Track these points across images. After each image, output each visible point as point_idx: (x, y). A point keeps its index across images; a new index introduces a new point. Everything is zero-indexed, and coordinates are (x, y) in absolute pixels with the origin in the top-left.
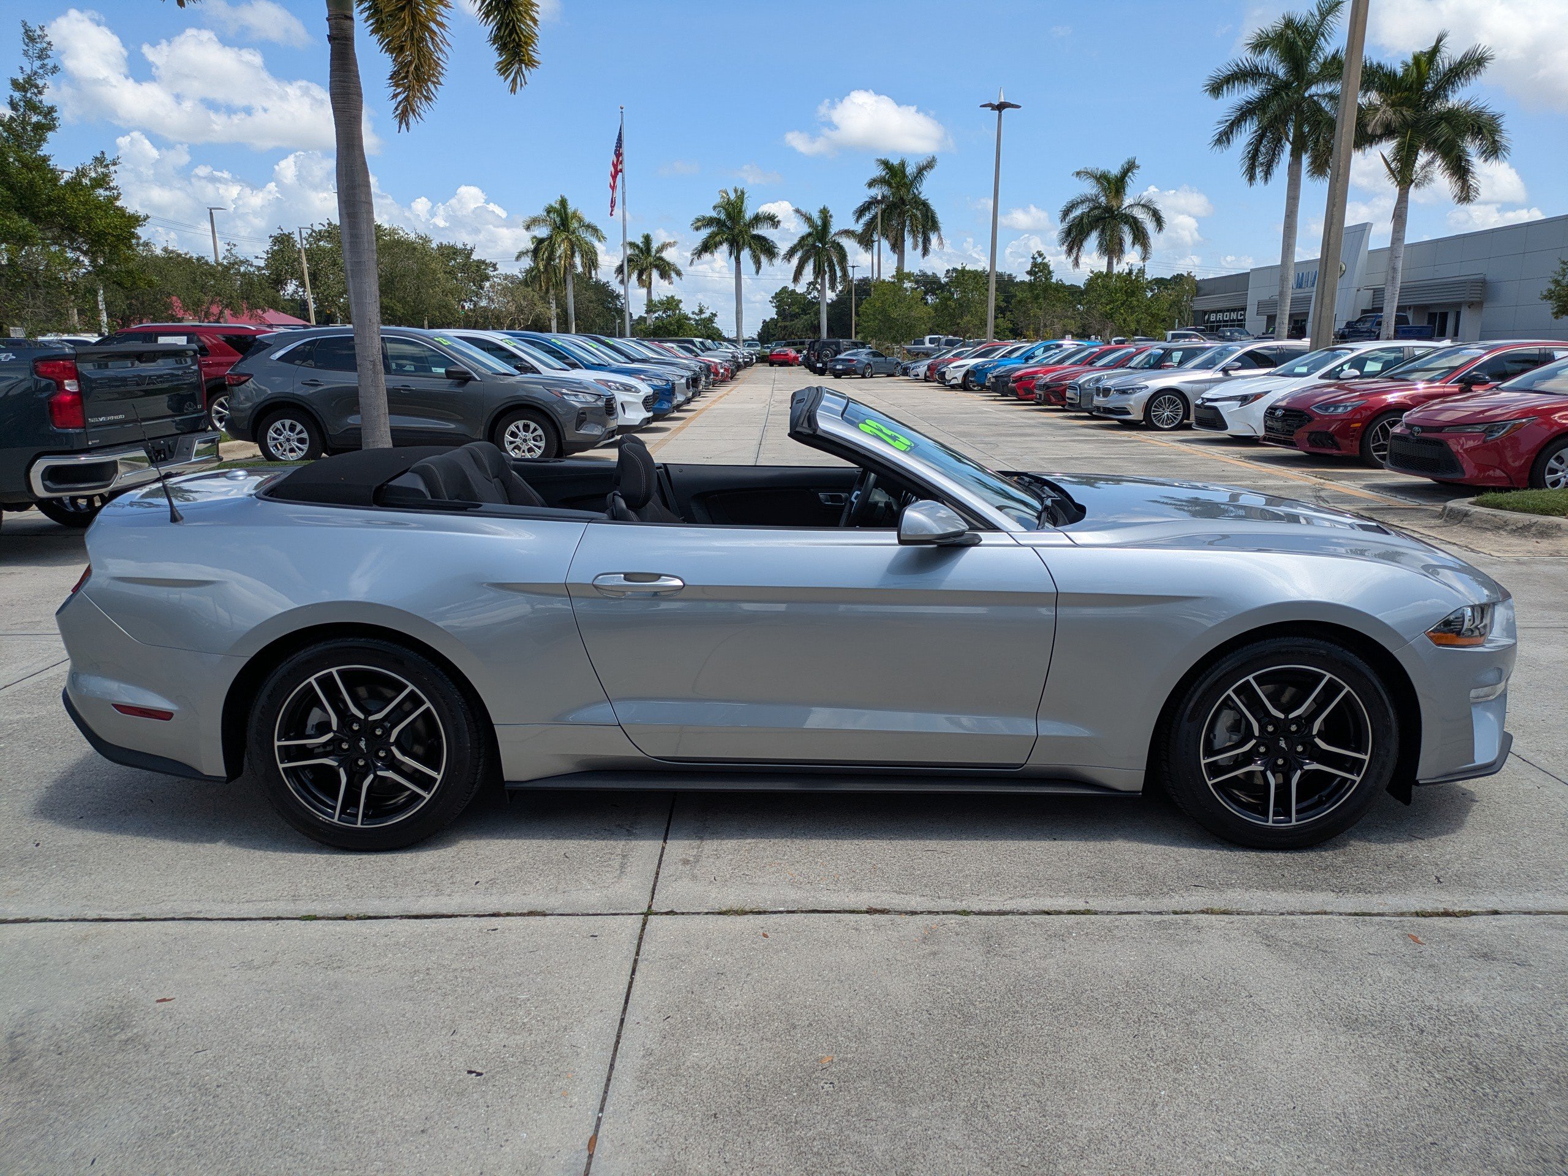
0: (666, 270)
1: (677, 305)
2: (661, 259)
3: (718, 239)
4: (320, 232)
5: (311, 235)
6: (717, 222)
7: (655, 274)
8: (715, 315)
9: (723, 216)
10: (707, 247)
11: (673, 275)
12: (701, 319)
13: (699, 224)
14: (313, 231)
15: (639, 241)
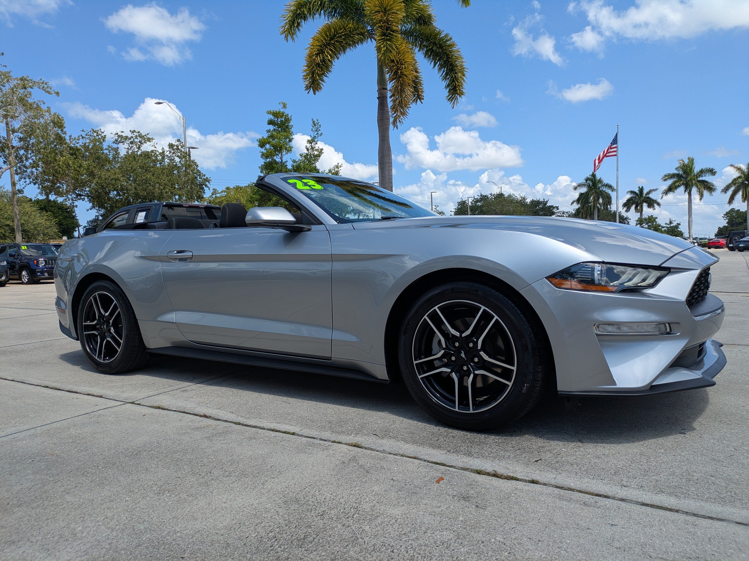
0: (651, 203)
1: (655, 220)
2: (649, 198)
3: (677, 184)
4: (477, 199)
5: (474, 200)
6: (678, 175)
7: (645, 205)
8: (679, 224)
9: (681, 172)
10: (671, 189)
11: (656, 205)
12: (671, 227)
13: (667, 177)
14: (475, 199)
15: (637, 190)
